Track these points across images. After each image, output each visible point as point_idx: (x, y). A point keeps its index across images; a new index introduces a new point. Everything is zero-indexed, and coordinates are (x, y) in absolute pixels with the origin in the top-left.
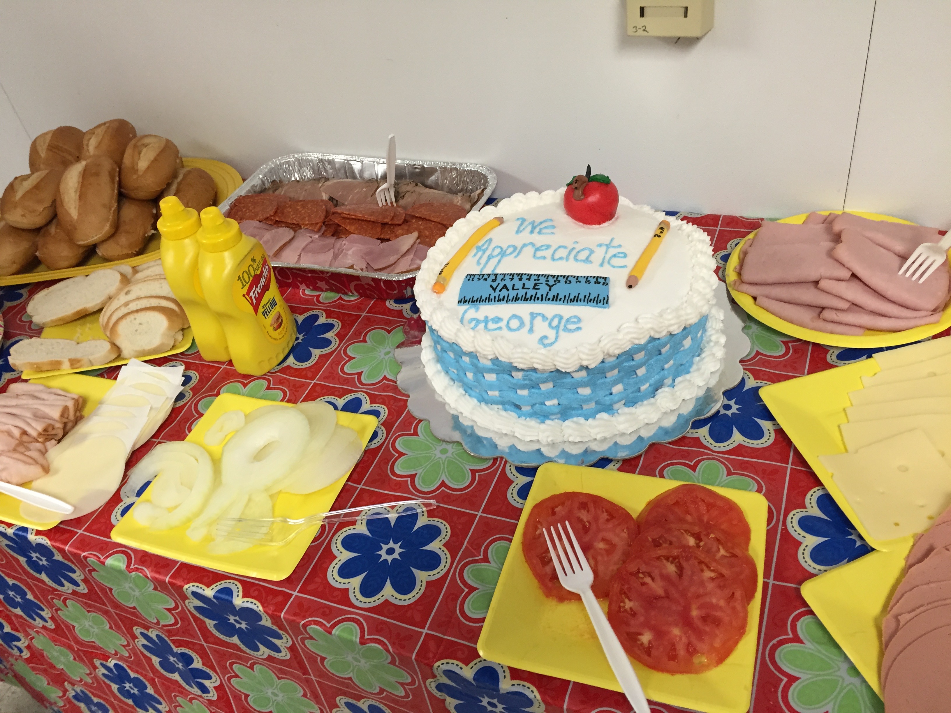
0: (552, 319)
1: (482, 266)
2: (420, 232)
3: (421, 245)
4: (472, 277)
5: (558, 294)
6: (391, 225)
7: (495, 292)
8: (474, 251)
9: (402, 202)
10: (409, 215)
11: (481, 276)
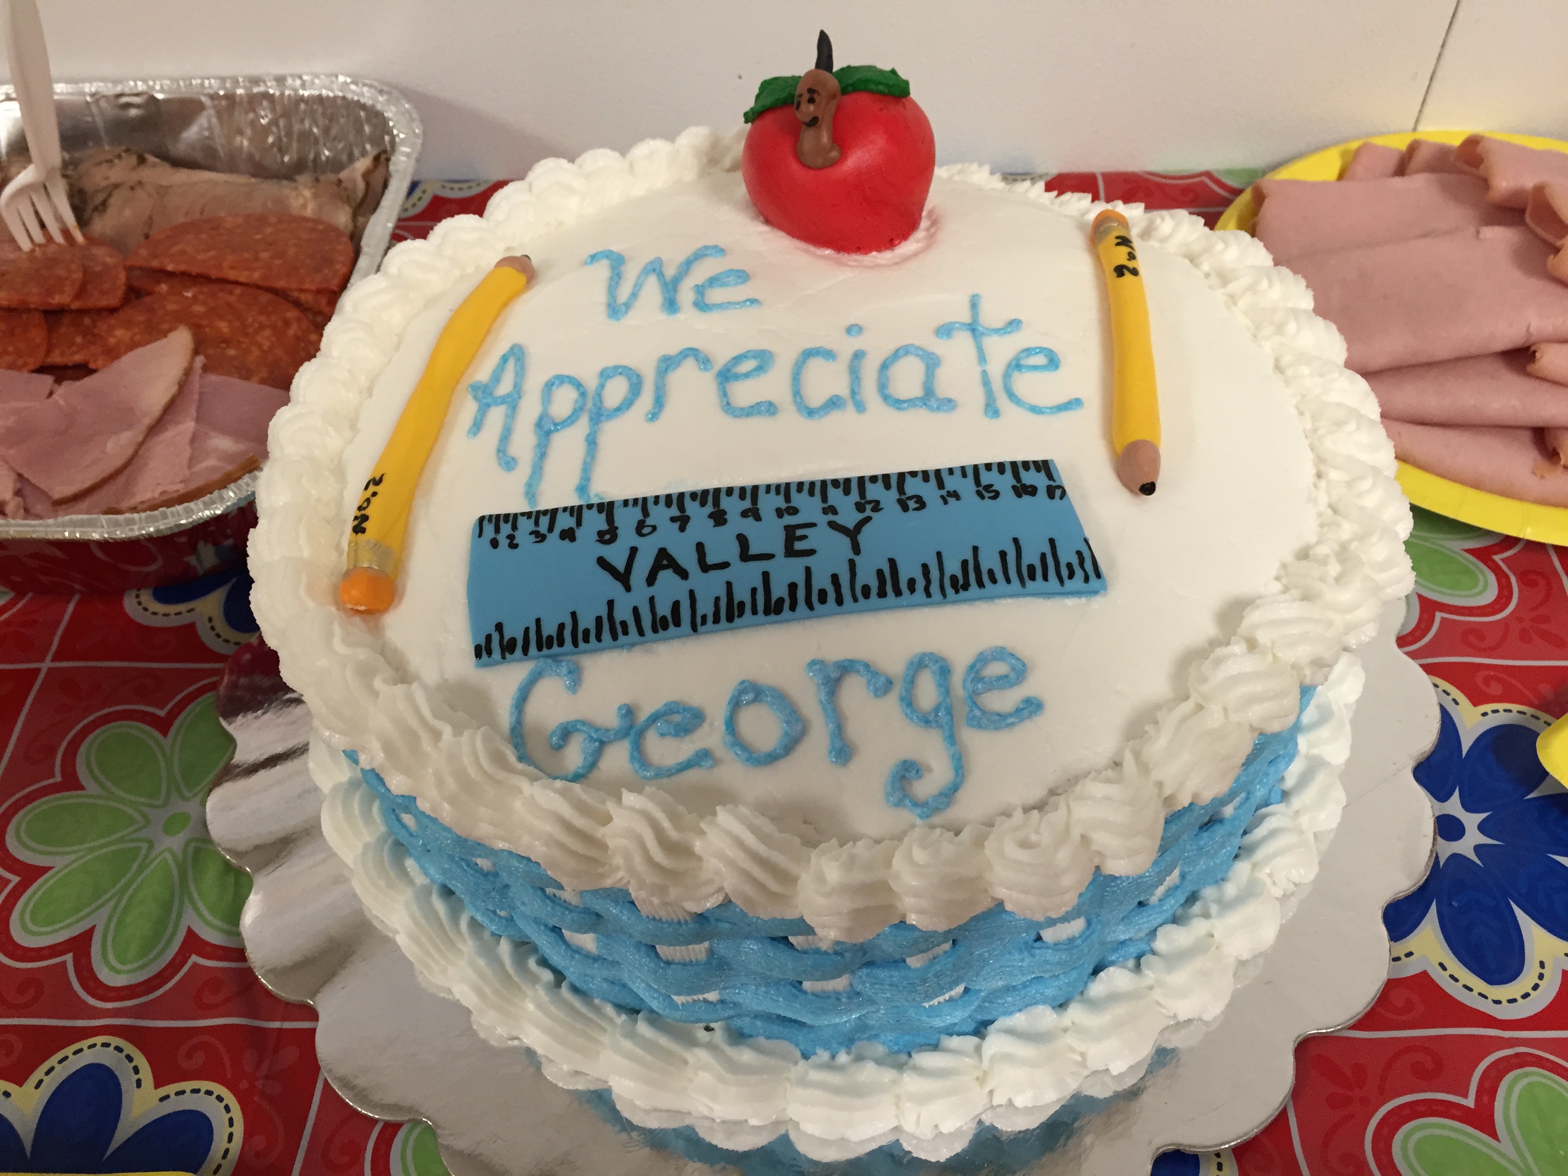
0: (911, 681)
1: (523, 471)
2: (197, 330)
3: (213, 378)
4: (506, 529)
5: (892, 563)
6: (82, 312)
7: (628, 589)
8: (468, 408)
9: (101, 225)
10: (141, 268)
11: (544, 521)
